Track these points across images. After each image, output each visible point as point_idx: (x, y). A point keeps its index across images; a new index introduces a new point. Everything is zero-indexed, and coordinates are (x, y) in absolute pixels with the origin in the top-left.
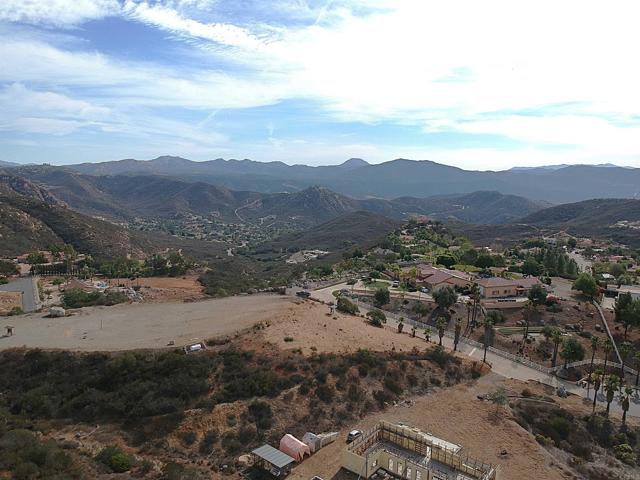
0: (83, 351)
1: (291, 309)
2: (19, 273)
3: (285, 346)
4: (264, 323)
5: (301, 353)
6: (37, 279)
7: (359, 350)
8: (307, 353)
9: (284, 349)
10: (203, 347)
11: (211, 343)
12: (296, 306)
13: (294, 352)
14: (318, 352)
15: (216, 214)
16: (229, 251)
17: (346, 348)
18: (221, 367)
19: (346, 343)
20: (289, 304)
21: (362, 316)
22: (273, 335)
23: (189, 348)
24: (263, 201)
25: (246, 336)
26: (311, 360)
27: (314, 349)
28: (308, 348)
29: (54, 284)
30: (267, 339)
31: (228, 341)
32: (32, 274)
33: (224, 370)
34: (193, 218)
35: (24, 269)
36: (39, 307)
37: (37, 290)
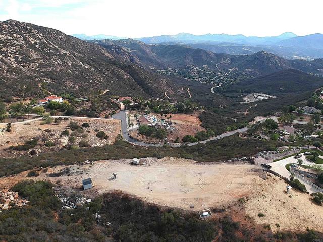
0: (148, 201)
1: (261, 185)
2: (120, 109)
3: (259, 221)
4: (245, 197)
5: (269, 229)
6: (127, 113)
7: (308, 230)
8: (274, 229)
9: (258, 223)
10: (209, 213)
11: (214, 210)
12: (263, 182)
13: (265, 228)
14: (281, 228)
15: (206, 66)
16: (212, 89)
17: (299, 226)
18: (220, 232)
19: (298, 221)
20: (258, 179)
21: (308, 193)
22: (251, 209)
23: (202, 213)
24: (231, 60)
25: (234, 208)
26: (276, 236)
27: (278, 226)
28: (274, 224)
30: (247, 212)
31: (224, 210)
32: (125, 110)
33: (222, 235)
34: (195, 68)
35: (122, 106)
36: (128, 130)
37: (127, 120)
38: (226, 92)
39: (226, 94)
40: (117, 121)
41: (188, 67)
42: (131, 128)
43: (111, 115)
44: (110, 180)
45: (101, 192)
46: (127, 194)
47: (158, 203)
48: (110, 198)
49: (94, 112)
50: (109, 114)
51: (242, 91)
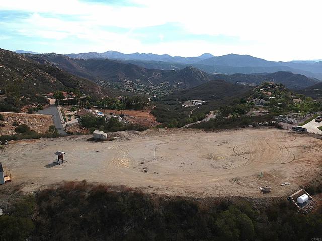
0: (160, 193)
2: (49, 104)
6: (60, 108)
15: (138, 80)
16: (149, 99)
23: (296, 200)
24: (162, 74)
29: (71, 111)
32: (56, 105)
34: (128, 82)
35: (52, 101)
36: (64, 125)
37: (61, 114)
38: (164, 101)
39: (165, 102)
40: (47, 116)
41: (121, 81)
42: (68, 123)
43: (36, 110)
44: (49, 166)
45: (28, 190)
46: (101, 187)
47: (185, 194)
48: (55, 201)
49: (11, 105)
50: (34, 109)
51: (179, 99)
